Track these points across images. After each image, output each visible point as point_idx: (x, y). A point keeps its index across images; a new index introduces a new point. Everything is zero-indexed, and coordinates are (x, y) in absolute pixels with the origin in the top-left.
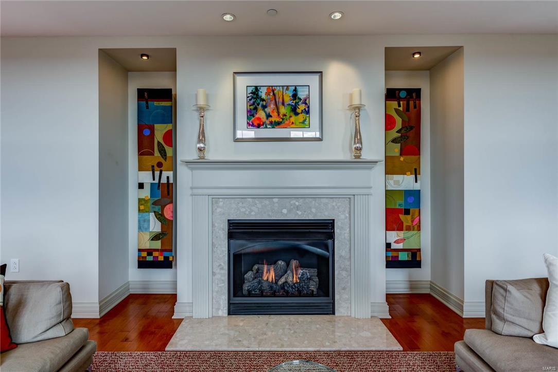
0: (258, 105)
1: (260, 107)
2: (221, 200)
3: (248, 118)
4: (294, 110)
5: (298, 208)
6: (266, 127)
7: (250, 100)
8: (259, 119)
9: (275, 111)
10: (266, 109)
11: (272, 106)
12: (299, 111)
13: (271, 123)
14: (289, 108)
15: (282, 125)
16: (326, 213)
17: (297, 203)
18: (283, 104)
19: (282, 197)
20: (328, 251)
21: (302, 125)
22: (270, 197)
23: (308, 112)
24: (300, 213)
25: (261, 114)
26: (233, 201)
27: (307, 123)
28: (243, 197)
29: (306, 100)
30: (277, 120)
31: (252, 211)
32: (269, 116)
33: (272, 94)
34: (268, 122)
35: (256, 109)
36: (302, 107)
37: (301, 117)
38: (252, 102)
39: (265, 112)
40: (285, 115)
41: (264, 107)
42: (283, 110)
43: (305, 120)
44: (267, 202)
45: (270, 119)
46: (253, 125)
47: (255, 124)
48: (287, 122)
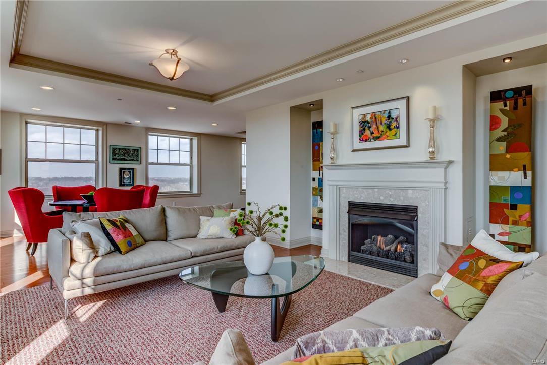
0: (366, 126)
1: (367, 128)
2: (344, 189)
3: (359, 135)
4: (389, 127)
5: (391, 196)
6: (371, 141)
7: (361, 124)
8: (366, 136)
9: (376, 129)
10: (370, 129)
11: (374, 126)
12: (392, 127)
13: (374, 137)
14: (385, 126)
15: (381, 138)
16: (411, 201)
17: (390, 193)
18: (381, 124)
19: (380, 188)
20: (414, 230)
21: (395, 137)
22: (373, 188)
23: (398, 127)
24: (392, 199)
25: (368, 132)
26: (351, 189)
27: (397, 135)
28: (357, 187)
29: (397, 119)
30: (378, 135)
31: (361, 197)
32: (372, 133)
33: (374, 118)
34: (372, 137)
35: (364, 129)
36: (394, 124)
37: (393, 132)
38: (362, 125)
39: (370, 131)
40: (383, 131)
41: (369, 127)
42: (381, 128)
43: (396, 134)
44: (370, 191)
45: (373, 135)
46: (363, 140)
47: (364, 139)
48: (384, 136)
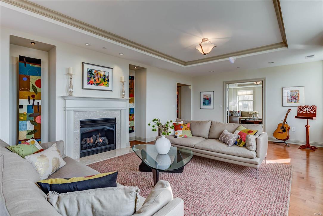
0: (92, 76)
1: (92, 77)
2: (77, 112)
3: (88, 81)
4: (104, 80)
5: (105, 114)
6: (94, 85)
7: (89, 74)
8: (92, 81)
9: (98, 79)
10: (94, 78)
11: (97, 77)
12: (105, 80)
13: (96, 83)
14: (102, 79)
15: (100, 85)
16: (114, 116)
17: (105, 113)
18: (100, 77)
19: (99, 110)
20: (114, 128)
21: (106, 85)
22: (95, 111)
23: (108, 81)
24: (106, 116)
25: (93, 80)
26: (82, 112)
27: (108, 85)
28: (86, 111)
29: (108, 77)
30: (98, 83)
31: (89, 116)
32: (95, 81)
33: (96, 73)
34: (95, 83)
35: (91, 78)
36: (106, 79)
37: (106, 83)
38: (89, 75)
39: (94, 79)
40: (101, 81)
41: (94, 77)
42: (100, 79)
43: (107, 84)
44: (95, 113)
45: (96, 82)
46: (90, 84)
47: (91, 83)
48: (101, 84)
